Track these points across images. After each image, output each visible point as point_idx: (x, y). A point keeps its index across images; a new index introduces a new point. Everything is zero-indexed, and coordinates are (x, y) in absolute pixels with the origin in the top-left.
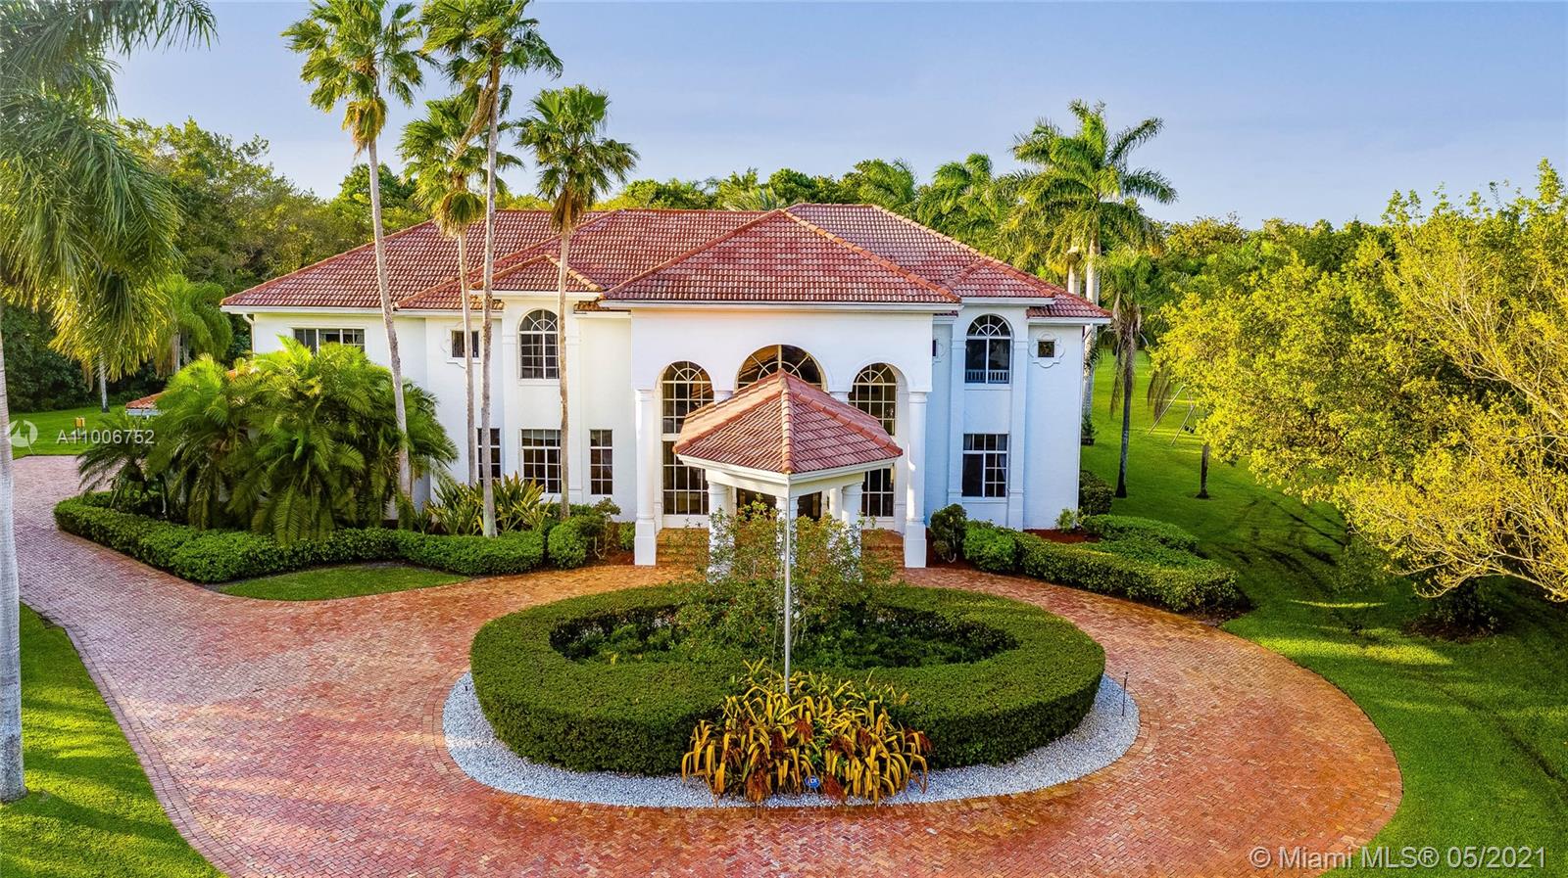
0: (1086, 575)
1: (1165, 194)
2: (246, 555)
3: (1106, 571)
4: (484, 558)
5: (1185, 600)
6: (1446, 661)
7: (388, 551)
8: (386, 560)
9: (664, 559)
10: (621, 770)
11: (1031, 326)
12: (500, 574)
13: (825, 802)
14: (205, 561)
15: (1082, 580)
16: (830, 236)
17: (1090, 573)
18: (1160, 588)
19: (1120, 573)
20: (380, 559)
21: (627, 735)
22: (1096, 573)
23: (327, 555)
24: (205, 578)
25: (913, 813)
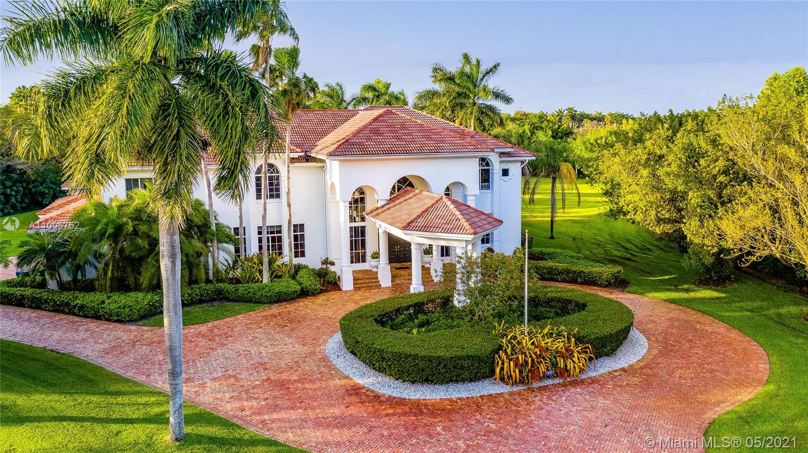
0: (558, 275)
1: (508, 100)
2: (148, 304)
3: (568, 271)
4: (276, 293)
5: (607, 281)
6: (723, 295)
7: (216, 295)
8: (216, 300)
9: (357, 286)
10: (463, 381)
11: (501, 162)
12: (283, 301)
13: (557, 381)
14: (127, 310)
15: (556, 277)
16: (419, 122)
17: (560, 273)
18: (595, 277)
19: (575, 272)
20: (212, 300)
21: (468, 363)
22: (563, 273)
23: (187, 300)
24: (127, 319)
25: (594, 381)
